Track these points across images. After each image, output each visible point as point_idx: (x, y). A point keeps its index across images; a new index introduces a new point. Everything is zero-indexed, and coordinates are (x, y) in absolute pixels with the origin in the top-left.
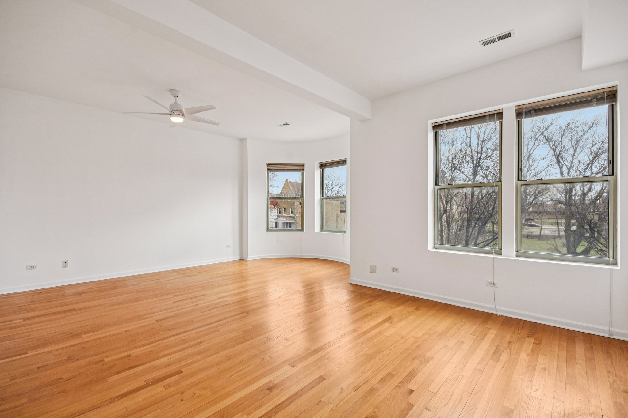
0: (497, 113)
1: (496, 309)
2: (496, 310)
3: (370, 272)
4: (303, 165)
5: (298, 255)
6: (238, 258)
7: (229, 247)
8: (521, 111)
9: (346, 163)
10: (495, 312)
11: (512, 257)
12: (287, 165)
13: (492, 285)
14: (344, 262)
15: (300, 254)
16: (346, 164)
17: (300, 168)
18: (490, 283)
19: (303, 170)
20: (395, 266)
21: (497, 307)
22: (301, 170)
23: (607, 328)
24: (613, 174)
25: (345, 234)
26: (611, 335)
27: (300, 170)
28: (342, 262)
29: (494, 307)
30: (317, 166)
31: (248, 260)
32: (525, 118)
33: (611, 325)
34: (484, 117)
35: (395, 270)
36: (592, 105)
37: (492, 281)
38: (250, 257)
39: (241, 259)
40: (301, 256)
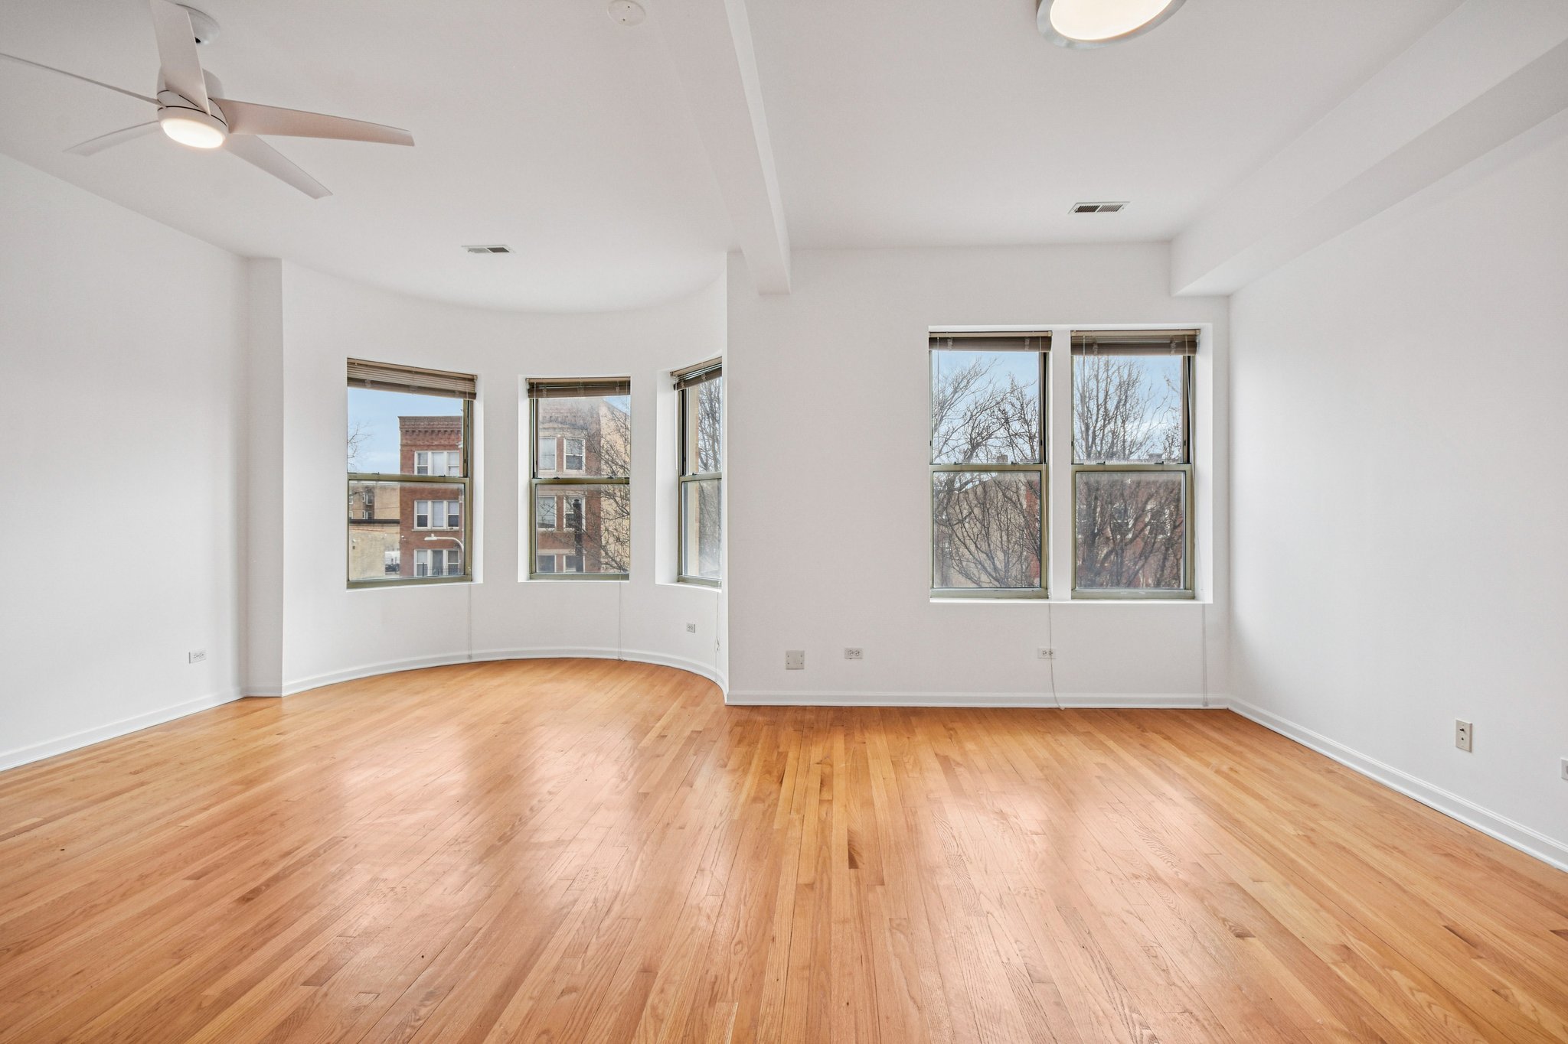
0: (1042, 337)
1: (1055, 698)
2: (1056, 700)
3: (788, 669)
4: (472, 379)
5: (460, 656)
6: (232, 695)
7: (200, 655)
8: (1079, 341)
9: (629, 389)
10: (1054, 705)
11: (1068, 600)
12: (417, 373)
13: (1048, 656)
14: (625, 658)
15: (466, 653)
16: (629, 393)
17: (465, 387)
18: (1045, 653)
19: (473, 395)
20: (854, 646)
21: (1058, 695)
22: (465, 393)
23: (1200, 696)
24: (1188, 462)
25: (627, 582)
26: (1206, 704)
27: (462, 394)
28: (616, 657)
29: (1051, 695)
30: (523, 388)
31: (284, 694)
32: (1086, 354)
33: (1205, 689)
34: (1022, 339)
35: (854, 654)
36: (1169, 352)
37: (1046, 648)
38: (292, 683)
39: (245, 695)
40: (470, 657)
